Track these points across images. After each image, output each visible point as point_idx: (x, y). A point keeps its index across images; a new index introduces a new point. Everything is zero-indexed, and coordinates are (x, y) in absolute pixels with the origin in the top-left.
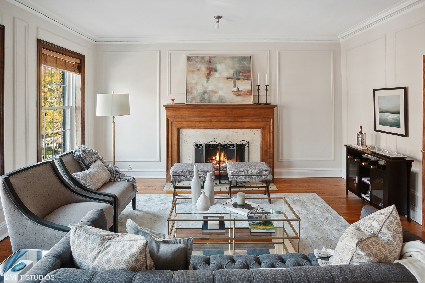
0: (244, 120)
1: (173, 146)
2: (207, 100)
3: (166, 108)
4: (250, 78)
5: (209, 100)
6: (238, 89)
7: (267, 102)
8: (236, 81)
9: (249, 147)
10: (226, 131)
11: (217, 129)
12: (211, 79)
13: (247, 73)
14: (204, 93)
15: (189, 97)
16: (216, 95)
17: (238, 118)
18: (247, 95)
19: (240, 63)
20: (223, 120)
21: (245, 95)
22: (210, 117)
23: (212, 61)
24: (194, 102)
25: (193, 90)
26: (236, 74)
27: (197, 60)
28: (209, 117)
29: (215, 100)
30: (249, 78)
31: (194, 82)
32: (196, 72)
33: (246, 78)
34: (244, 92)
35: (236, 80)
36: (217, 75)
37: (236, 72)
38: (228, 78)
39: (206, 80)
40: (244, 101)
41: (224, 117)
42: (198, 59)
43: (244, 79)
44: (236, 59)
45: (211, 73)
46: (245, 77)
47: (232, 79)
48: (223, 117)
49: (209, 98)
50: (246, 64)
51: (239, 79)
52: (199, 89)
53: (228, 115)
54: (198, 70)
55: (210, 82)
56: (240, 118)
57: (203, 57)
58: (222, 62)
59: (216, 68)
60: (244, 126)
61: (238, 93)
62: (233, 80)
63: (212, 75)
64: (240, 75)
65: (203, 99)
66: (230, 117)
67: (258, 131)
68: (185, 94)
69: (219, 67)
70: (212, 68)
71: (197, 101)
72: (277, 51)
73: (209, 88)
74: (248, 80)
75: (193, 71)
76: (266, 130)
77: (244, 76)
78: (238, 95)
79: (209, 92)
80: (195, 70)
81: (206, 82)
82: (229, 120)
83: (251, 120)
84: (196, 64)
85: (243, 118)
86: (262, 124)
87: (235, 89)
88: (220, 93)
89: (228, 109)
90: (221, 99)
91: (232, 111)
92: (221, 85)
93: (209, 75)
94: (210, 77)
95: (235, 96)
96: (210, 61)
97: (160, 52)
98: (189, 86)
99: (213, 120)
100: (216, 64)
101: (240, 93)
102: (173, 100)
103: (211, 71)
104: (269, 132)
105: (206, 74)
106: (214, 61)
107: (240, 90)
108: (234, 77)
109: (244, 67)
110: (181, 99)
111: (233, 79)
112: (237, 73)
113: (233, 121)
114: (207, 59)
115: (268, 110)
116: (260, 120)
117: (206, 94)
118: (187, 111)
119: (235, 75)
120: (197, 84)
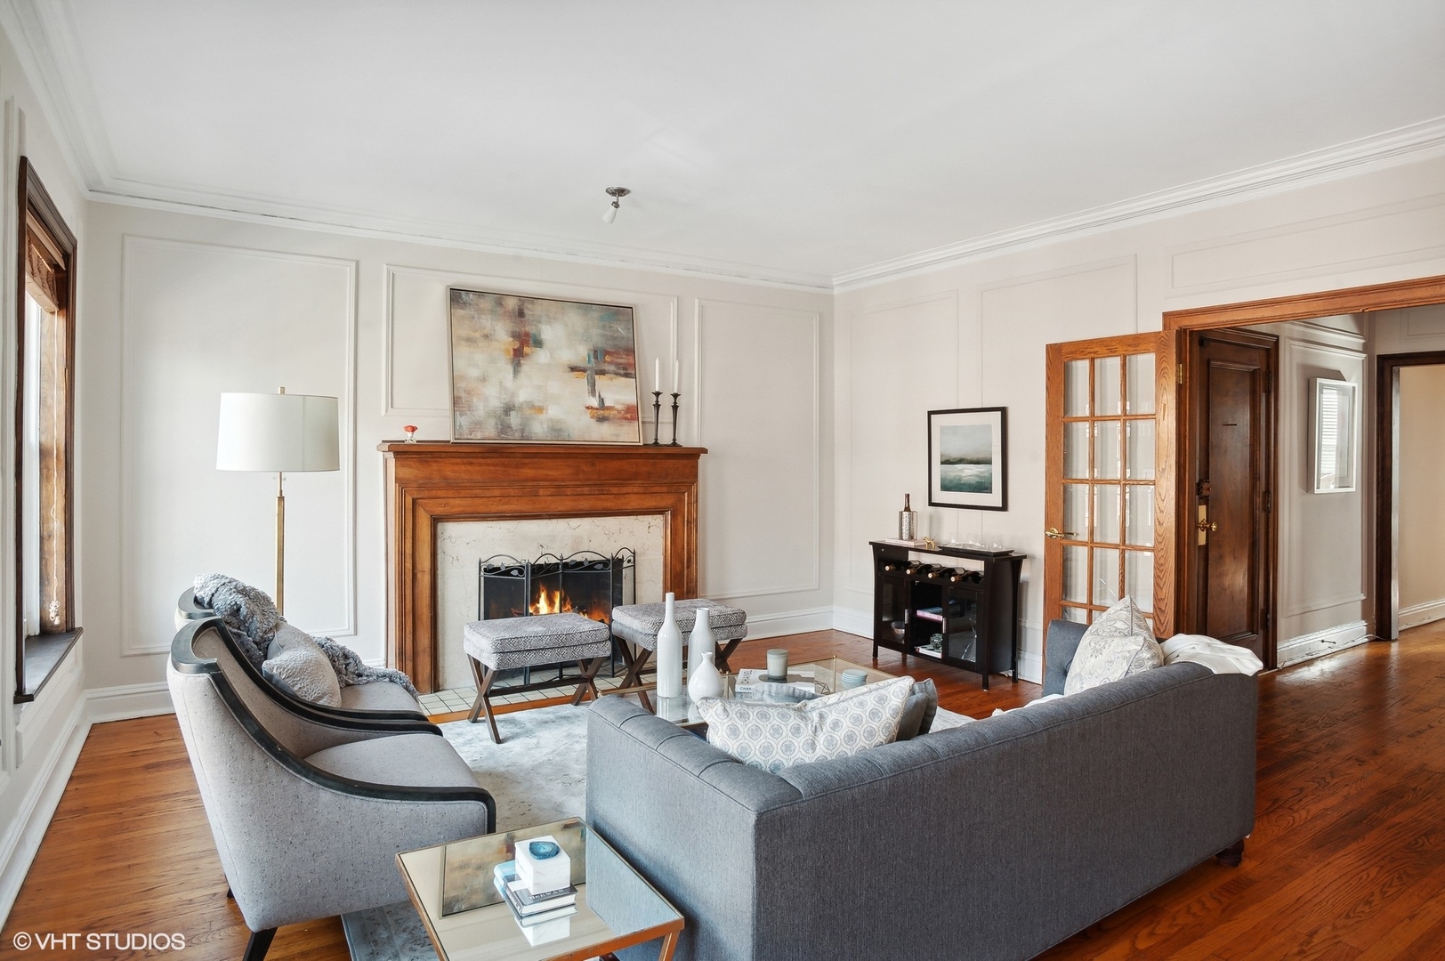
0: (624, 490)
1: (419, 576)
2: (516, 430)
3: (397, 454)
4: (633, 372)
5: (523, 431)
6: (602, 401)
7: (674, 440)
8: (597, 377)
9: (634, 566)
10: (574, 522)
11: (550, 519)
12: (526, 366)
13: (624, 356)
14: (508, 409)
15: (463, 421)
16: (542, 417)
17: (610, 485)
18: (626, 419)
19: (604, 327)
20: (569, 491)
21: (620, 418)
22: (535, 483)
23: (526, 311)
24: (477, 437)
25: (475, 400)
26: (596, 358)
27: (481, 306)
28: (530, 484)
29: (539, 431)
30: (629, 371)
31: (474, 373)
32: (481, 344)
33: (622, 372)
34: (619, 412)
35: (596, 374)
36: (540, 357)
37: (595, 352)
38: (573, 369)
39: (510, 369)
40: (618, 436)
41: (573, 483)
42: (486, 304)
43: (616, 374)
44: (595, 314)
45: (526, 350)
46: (619, 369)
47: (584, 370)
48: (571, 481)
49: (521, 425)
50: (621, 330)
51: (602, 373)
52: (489, 399)
53: (581, 476)
54: (486, 337)
55: (522, 375)
56: (616, 484)
57: (499, 298)
58: (555, 319)
59: (540, 335)
60: (624, 507)
61: (602, 412)
62: (586, 374)
63: (527, 355)
64: (605, 362)
65: (505, 428)
66: (589, 483)
67: (657, 522)
68: (449, 413)
69: (548, 333)
70: (527, 334)
71: (487, 433)
72: (697, 301)
73: (522, 396)
74: (627, 375)
75: (470, 340)
76: (679, 518)
77: (617, 365)
78: (601, 419)
79: (521, 408)
80: (477, 335)
81: (512, 375)
82: (586, 490)
83: (642, 490)
84: (479, 318)
85: (622, 485)
86: (668, 501)
87: (595, 403)
88: (553, 412)
89: (583, 458)
90: (556, 429)
91: (593, 465)
92: (554, 387)
93: (518, 355)
94: (522, 362)
95: (593, 421)
96: (521, 314)
97: (358, 263)
98: (461, 385)
99: (541, 492)
100: (540, 322)
101: (606, 413)
102: (413, 429)
103: (524, 344)
104: (688, 521)
105: (512, 353)
106: (531, 313)
107: (607, 403)
108: (590, 365)
109: (615, 339)
110: (435, 427)
111: (588, 372)
112: (597, 353)
113: (596, 493)
114: (511, 304)
115: (685, 462)
116: (665, 489)
117: (513, 413)
118: (464, 464)
119: (592, 359)
120: (484, 379)
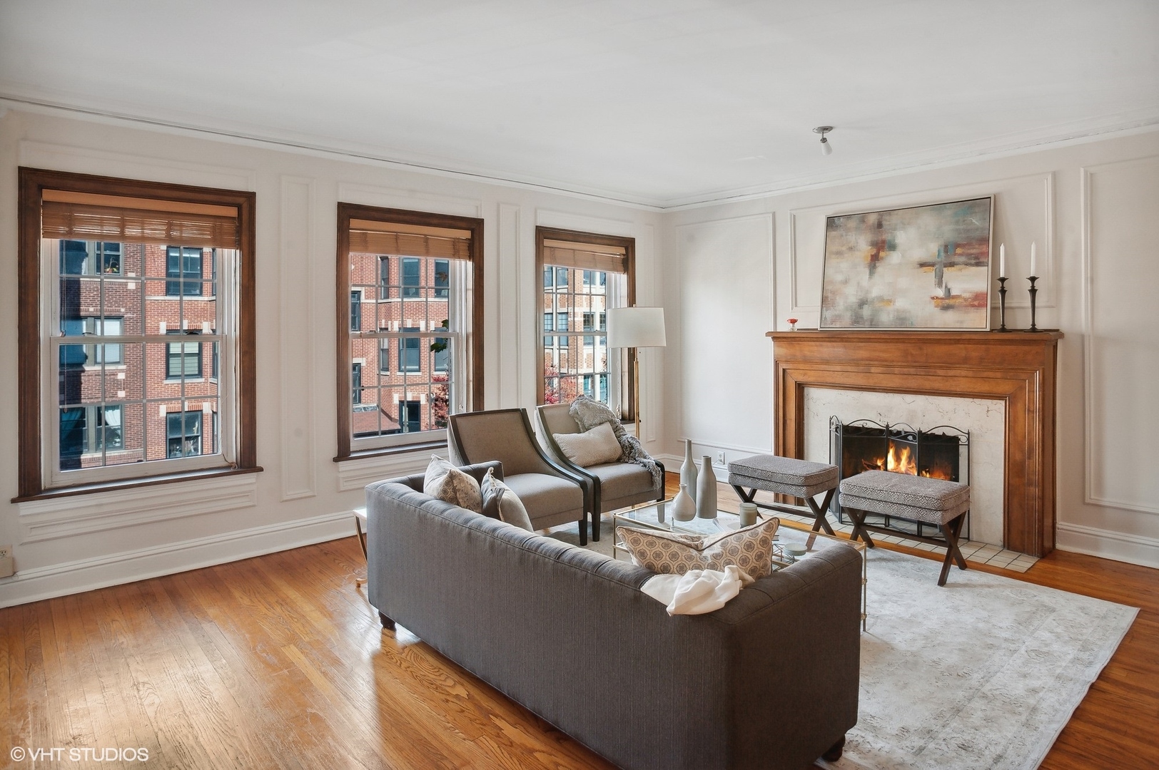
0: (951, 373)
1: (788, 422)
2: (866, 320)
3: (774, 338)
4: (986, 260)
5: (872, 321)
6: (948, 291)
7: (1033, 325)
8: (945, 269)
9: (968, 445)
10: (909, 398)
11: (887, 392)
12: (881, 268)
13: (977, 246)
14: (862, 304)
15: (828, 314)
16: (891, 308)
17: (935, 367)
18: (973, 306)
19: (957, 222)
20: (897, 370)
21: (966, 306)
22: (867, 362)
23: (884, 223)
24: (837, 326)
25: (837, 298)
26: (946, 251)
27: (849, 226)
28: (864, 362)
29: (886, 320)
30: (981, 260)
31: (839, 277)
32: (846, 255)
33: (973, 261)
34: (966, 300)
35: (945, 267)
36: (894, 258)
37: (946, 246)
38: (922, 265)
39: (867, 271)
40: (961, 322)
41: (900, 364)
42: (852, 223)
43: (967, 264)
44: (948, 212)
45: (882, 254)
46: (969, 259)
47: (932, 265)
48: (899, 362)
49: (871, 315)
50: (976, 221)
51: (952, 265)
52: (850, 295)
53: (910, 358)
54: (851, 249)
55: (876, 276)
56: (941, 367)
57: (862, 217)
58: (908, 224)
59: (894, 240)
60: (952, 389)
61: (947, 301)
62: (934, 268)
63: (882, 258)
64: (955, 254)
65: (857, 319)
66: (915, 364)
67: (999, 406)
68: (820, 308)
69: (901, 237)
70: (883, 242)
71: (844, 324)
72: (1082, 170)
73: (875, 293)
74: (978, 264)
75: (839, 253)
76: (1020, 406)
77: (969, 255)
78: (946, 308)
79: (872, 302)
80: (844, 248)
81: (868, 276)
82: (912, 370)
83: (970, 374)
84: (846, 235)
85: (949, 368)
86: (1006, 387)
87: (940, 293)
88: (901, 303)
89: (909, 343)
90: (901, 319)
91: (921, 349)
92: (903, 282)
93: (875, 259)
94: (877, 265)
95: (937, 310)
96: (880, 225)
97: (774, 214)
98: (829, 287)
99: (873, 370)
100: (895, 229)
101: (951, 302)
102: (793, 321)
103: (881, 248)
104: (1029, 410)
105: (869, 258)
106: (888, 223)
107: (954, 293)
108: (939, 260)
109: (968, 231)
110: (810, 320)
111: (937, 266)
112: (947, 248)
113: (922, 374)
114: (872, 219)
116: (999, 375)
117: (866, 307)
118: (817, 346)
119: (942, 254)
120: (846, 282)
